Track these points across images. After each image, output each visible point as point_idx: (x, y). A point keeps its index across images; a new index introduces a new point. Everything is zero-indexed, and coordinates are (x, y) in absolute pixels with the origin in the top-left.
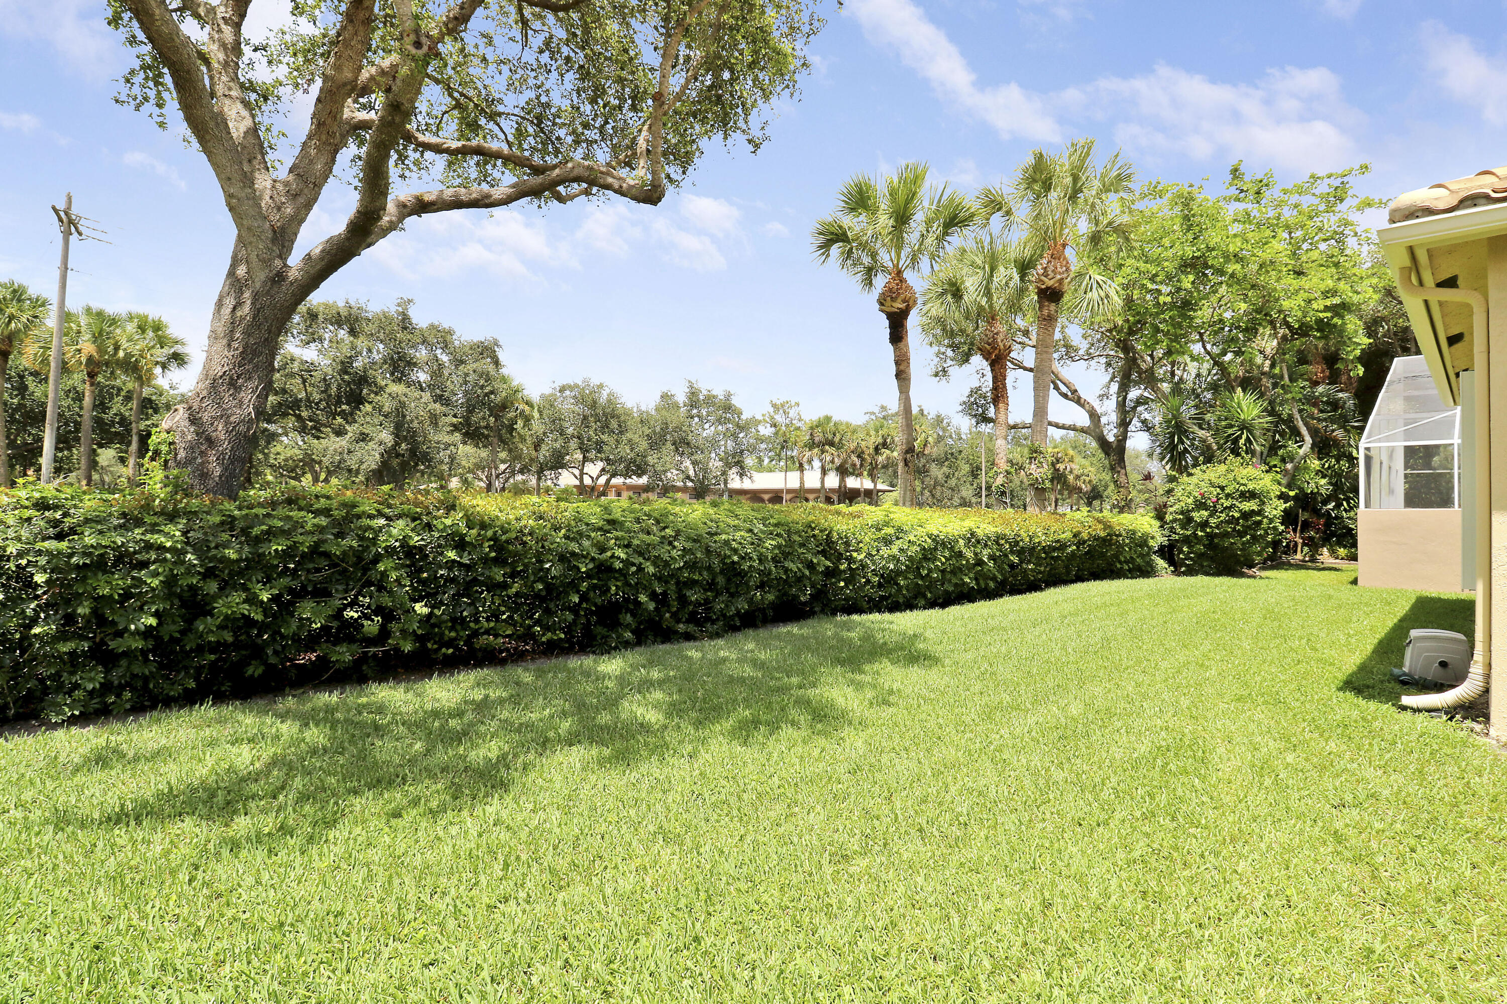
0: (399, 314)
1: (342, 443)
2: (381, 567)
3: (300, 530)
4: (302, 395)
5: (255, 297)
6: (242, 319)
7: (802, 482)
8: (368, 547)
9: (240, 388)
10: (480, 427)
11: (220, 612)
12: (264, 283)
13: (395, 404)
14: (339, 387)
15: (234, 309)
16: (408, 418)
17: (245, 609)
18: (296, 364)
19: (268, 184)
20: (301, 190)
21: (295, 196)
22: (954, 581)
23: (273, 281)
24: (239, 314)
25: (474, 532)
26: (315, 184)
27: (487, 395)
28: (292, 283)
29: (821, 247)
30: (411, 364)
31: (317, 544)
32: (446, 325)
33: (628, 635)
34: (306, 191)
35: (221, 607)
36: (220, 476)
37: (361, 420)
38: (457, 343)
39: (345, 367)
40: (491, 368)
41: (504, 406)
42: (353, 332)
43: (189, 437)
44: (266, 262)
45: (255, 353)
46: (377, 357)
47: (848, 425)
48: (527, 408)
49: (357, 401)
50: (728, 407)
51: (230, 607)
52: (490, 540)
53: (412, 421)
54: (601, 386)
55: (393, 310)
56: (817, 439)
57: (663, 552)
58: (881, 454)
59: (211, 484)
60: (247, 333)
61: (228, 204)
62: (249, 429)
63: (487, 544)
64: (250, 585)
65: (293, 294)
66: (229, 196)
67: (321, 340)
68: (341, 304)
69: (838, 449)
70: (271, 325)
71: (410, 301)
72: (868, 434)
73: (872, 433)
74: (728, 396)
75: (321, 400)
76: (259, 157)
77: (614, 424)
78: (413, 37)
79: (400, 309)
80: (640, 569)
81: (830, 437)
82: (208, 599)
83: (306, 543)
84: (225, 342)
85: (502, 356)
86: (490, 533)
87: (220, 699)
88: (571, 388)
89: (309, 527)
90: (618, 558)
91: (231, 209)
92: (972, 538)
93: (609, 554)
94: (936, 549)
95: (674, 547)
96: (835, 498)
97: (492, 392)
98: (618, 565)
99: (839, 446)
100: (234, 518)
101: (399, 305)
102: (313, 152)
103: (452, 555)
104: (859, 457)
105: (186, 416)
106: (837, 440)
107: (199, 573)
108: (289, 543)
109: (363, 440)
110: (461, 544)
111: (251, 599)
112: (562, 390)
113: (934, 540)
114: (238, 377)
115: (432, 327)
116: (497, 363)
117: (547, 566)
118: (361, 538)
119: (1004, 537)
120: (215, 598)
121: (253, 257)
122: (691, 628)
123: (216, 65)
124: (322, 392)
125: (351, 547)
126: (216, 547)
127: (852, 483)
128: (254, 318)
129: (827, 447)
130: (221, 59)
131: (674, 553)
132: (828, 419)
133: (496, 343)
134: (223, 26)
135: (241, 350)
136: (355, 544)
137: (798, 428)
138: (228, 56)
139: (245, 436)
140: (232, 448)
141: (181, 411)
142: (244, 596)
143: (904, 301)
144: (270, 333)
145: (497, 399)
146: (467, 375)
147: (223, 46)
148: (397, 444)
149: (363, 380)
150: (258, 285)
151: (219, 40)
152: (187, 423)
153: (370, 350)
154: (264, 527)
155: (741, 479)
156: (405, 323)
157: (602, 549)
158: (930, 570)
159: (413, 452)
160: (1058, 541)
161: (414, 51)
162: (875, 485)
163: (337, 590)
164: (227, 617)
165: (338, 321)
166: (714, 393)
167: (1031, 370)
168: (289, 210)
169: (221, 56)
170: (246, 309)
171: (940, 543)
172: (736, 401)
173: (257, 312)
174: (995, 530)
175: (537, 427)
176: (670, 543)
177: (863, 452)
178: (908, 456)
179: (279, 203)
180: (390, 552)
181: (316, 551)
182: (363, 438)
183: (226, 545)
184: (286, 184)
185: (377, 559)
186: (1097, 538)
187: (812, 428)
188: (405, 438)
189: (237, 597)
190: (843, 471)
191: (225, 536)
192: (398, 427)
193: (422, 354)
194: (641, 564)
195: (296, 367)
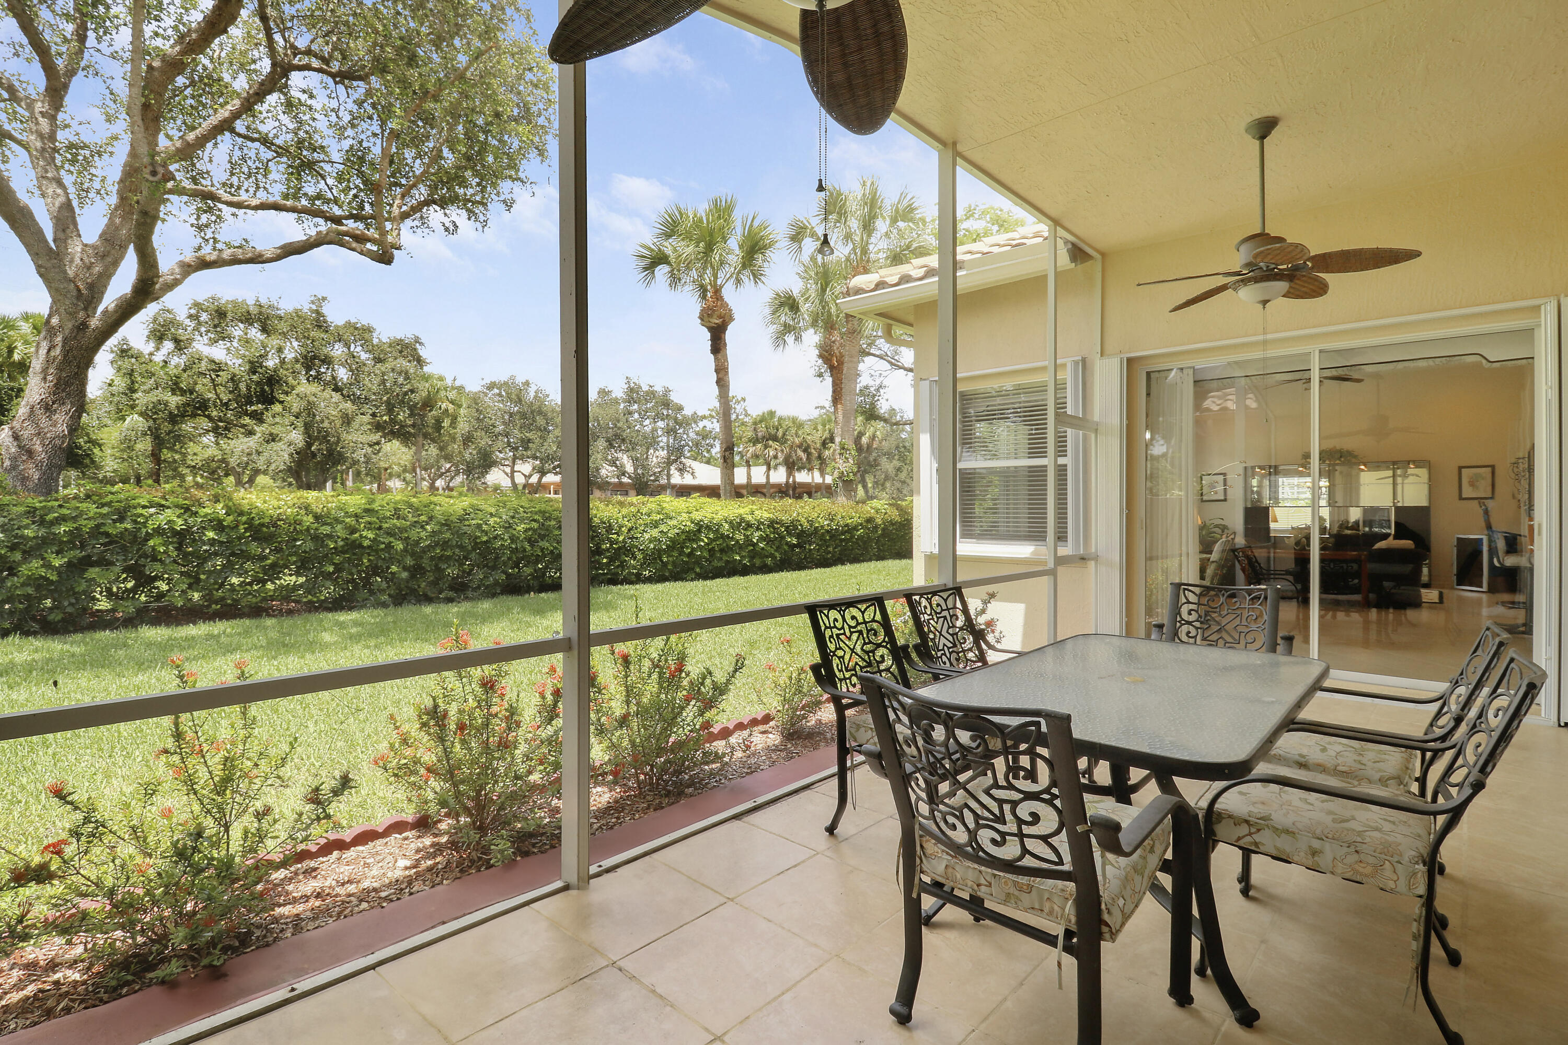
0: (312, 311)
1: (251, 443)
2: (151, 543)
3: (85, 517)
4: (211, 395)
5: (65, 341)
6: (55, 358)
7: (749, 477)
8: (140, 528)
9: (55, 411)
10: (406, 426)
11: (23, 575)
12: (72, 331)
13: (305, 403)
14: (248, 387)
15: (49, 350)
16: (318, 418)
17: (42, 572)
18: (204, 363)
19: (79, 249)
20: (109, 252)
21: (103, 257)
22: (725, 558)
23: (78, 328)
24: (52, 354)
25: (231, 518)
26: (121, 246)
27: (406, 394)
28: (94, 330)
29: (645, 269)
30: (327, 361)
31: (98, 526)
32: (364, 321)
33: (384, 598)
34: (113, 252)
35: (24, 570)
36: (39, 479)
37: (270, 420)
38: (375, 341)
39: (254, 366)
40: (411, 367)
41: (429, 403)
42: (264, 330)
43: (13, 450)
44: (72, 315)
45: (67, 384)
46: (289, 355)
47: (794, 420)
48: (451, 407)
49: (268, 400)
50: (666, 404)
51: (30, 570)
52: (245, 523)
53: (322, 421)
54: (527, 383)
55: (306, 307)
56: (760, 434)
57: (414, 534)
58: (829, 449)
59: (31, 485)
60: (60, 369)
61: (39, 272)
62: (63, 442)
63: (242, 527)
64: (46, 555)
65: (96, 338)
66: (39, 268)
67: (230, 338)
68: (251, 302)
69: (782, 444)
70: (80, 362)
71: (324, 299)
72: (816, 429)
73: (820, 427)
74: (667, 391)
75: (230, 400)
76: (71, 227)
77: (540, 421)
78: (150, 168)
79: (314, 307)
80: (389, 546)
81: (773, 432)
82: (14, 565)
83: (87, 526)
84: (42, 376)
85: (423, 352)
86: (244, 519)
87: (27, 633)
88: (499, 386)
89: (91, 514)
90: (366, 537)
91: (41, 275)
92: (740, 524)
93: (357, 535)
94: (699, 531)
95: (425, 529)
96: (744, 492)
97: (412, 391)
98: (366, 543)
99: (782, 441)
100: (36, 509)
101: (313, 302)
102: (118, 221)
103: (211, 534)
104: (805, 451)
105: (10, 433)
106: (780, 434)
107: (7, 547)
108: (75, 525)
109: (273, 440)
110: (219, 526)
111: (48, 566)
112: (491, 386)
113: (696, 524)
114: (53, 403)
115: (349, 325)
116: (420, 361)
117: (298, 543)
118: (135, 522)
119: (781, 523)
120: (19, 564)
121: (62, 310)
122: (451, 594)
123: (34, 153)
124: (230, 392)
125: (126, 529)
126: (19, 529)
127: (802, 477)
128: (65, 357)
129: (771, 442)
130: (39, 148)
131: (423, 534)
132: (772, 414)
133: (417, 340)
134: (40, 119)
135: (55, 381)
136: (129, 526)
137: (743, 424)
138: (44, 144)
139: (60, 448)
140: (49, 457)
141: (6, 430)
142: (41, 562)
143: (720, 317)
144: (79, 368)
145: (416, 398)
146: (383, 374)
147: (41, 136)
148: (309, 445)
149: (273, 380)
150: (67, 332)
151: (36, 131)
152: (11, 439)
153: (280, 350)
154: (56, 515)
155: (682, 475)
156: (320, 323)
157: (353, 531)
158: (693, 549)
159: (331, 452)
160: (847, 525)
161: (151, 178)
162: (824, 480)
163: (117, 560)
164: (29, 577)
165: (247, 319)
166: (655, 389)
167: (911, 370)
168: (97, 269)
169: (39, 144)
170: (57, 351)
171: (700, 527)
172: (675, 398)
173: (66, 353)
174: (768, 515)
175: (463, 427)
176: (422, 527)
177: (808, 446)
178: (727, 453)
179: (88, 264)
180: (159, 531)
181: (97, 531)
182: (272, 438)
183: (27, 527)
184: (94, 247)
185: (148, 536)
186: (892, 523)
187: (755, 423)
188: (317, 438)
189: (35, 564)
190: (791, 466)
191: (26, 521)
192: (307, 427)
193: (338, 351)
194: (390, 542)
195: (204, 366)
